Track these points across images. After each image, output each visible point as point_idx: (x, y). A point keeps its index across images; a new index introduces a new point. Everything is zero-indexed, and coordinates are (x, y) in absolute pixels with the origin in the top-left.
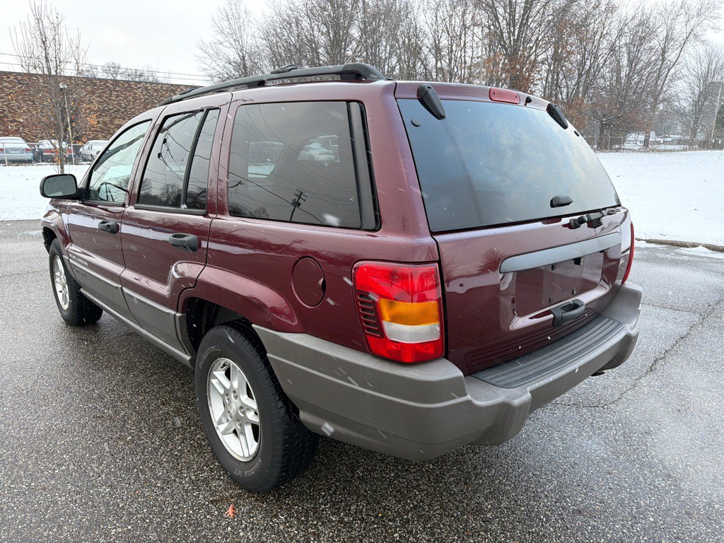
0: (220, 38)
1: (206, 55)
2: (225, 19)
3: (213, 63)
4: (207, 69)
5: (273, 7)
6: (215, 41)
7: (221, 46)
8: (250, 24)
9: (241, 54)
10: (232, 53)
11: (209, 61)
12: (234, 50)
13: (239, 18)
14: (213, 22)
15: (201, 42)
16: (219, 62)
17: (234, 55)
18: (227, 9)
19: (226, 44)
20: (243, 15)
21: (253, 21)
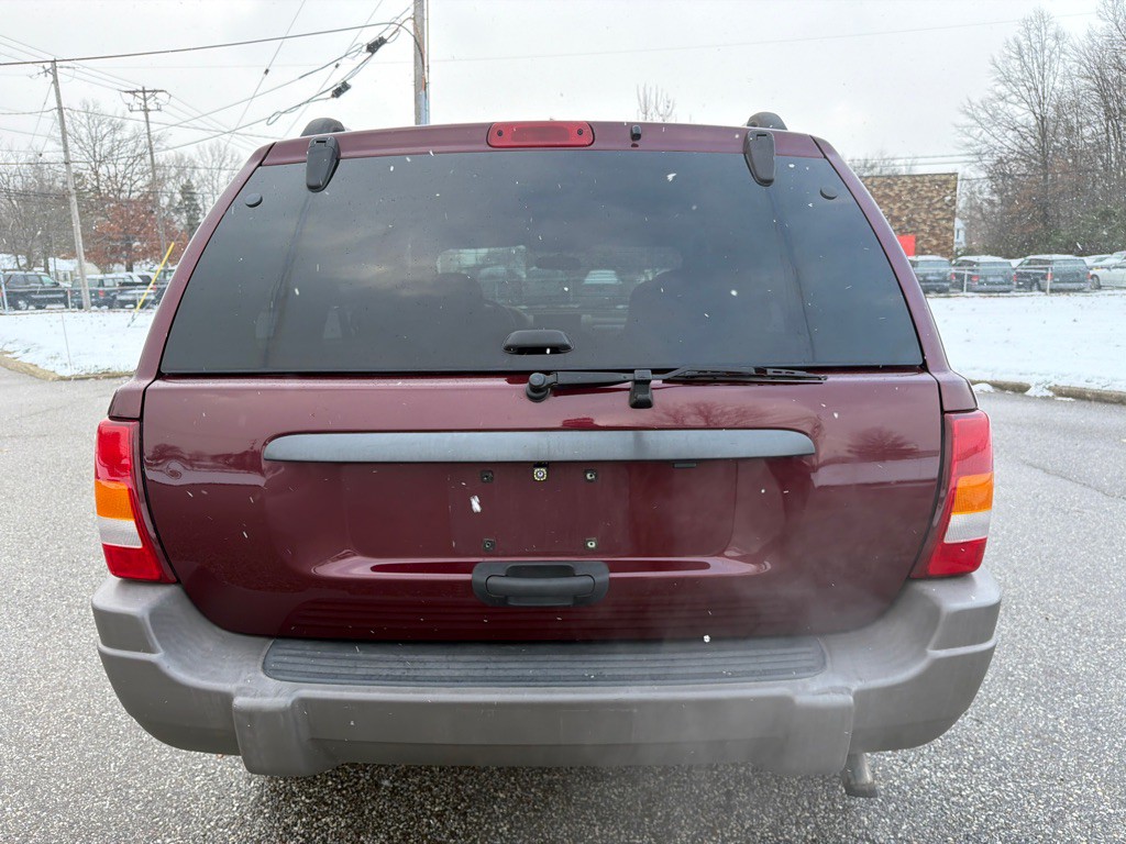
0: (1002, 89)
1: (973, 122)
2: (1016, 56)
3: (985, 133)
4: (971, 145)
5: (1111, 16)
6: (991, 96)
7: (1001, 104)
8: (1063, 56)
9: (1037, 111)
10: (1020, 112)
11: (976, 132)
12: (1025, 105)
13: (1043, 50)
14: (992, 67)
15: (966, 103)
16: (995, 130)
17: (1024, 115)
18: (1021, 38)
19: (1014, 98)
20: (1050, 43)
21: (1069, 50)
